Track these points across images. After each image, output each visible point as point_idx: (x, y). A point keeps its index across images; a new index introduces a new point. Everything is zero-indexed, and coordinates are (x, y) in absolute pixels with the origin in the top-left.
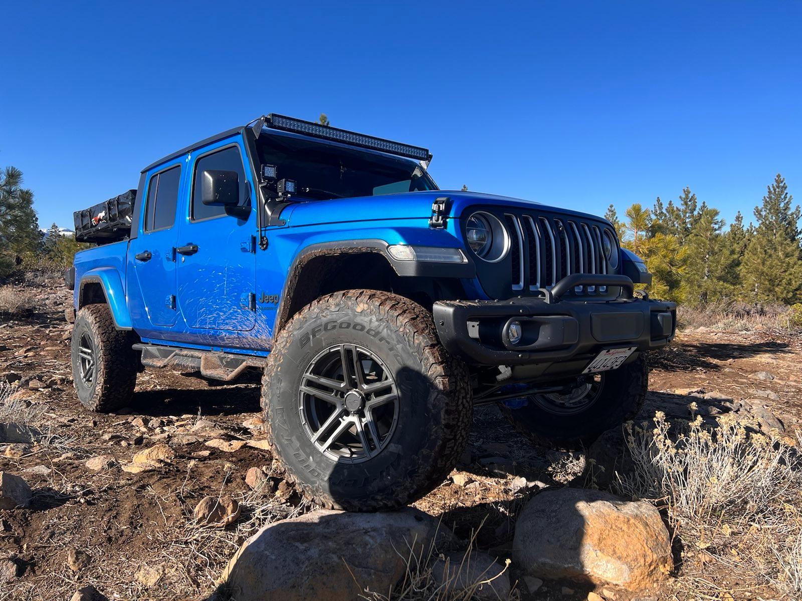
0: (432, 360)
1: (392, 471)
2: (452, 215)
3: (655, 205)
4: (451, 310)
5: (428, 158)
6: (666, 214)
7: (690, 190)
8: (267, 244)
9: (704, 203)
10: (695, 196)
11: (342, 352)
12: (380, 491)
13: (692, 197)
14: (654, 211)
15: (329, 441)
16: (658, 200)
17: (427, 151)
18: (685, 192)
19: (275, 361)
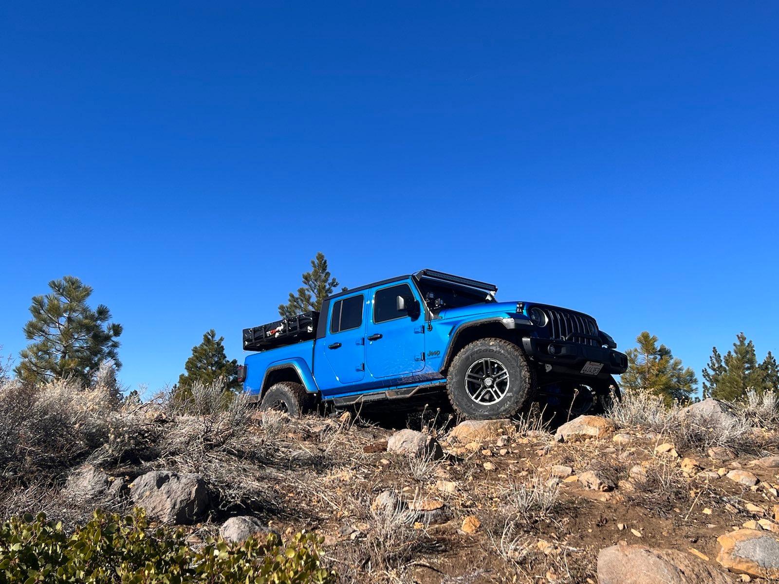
0: (522, 360)
1: (508, 402)
2: (525, 308)
3: (711, 357)
4: (529, 339)
5: (496, 290)
6: (725, 368)
7: (745, 335)
8: (432, 328)
9: (770, 353)
10: (752, 343)
11: (484, 363)
12: (504, 411)
13: (748, 344)
14: (710, 365)
15: (480, 398)
16: (715, 351)
17: (495, 286)
18: (739, 338)
19: (454, 368)
